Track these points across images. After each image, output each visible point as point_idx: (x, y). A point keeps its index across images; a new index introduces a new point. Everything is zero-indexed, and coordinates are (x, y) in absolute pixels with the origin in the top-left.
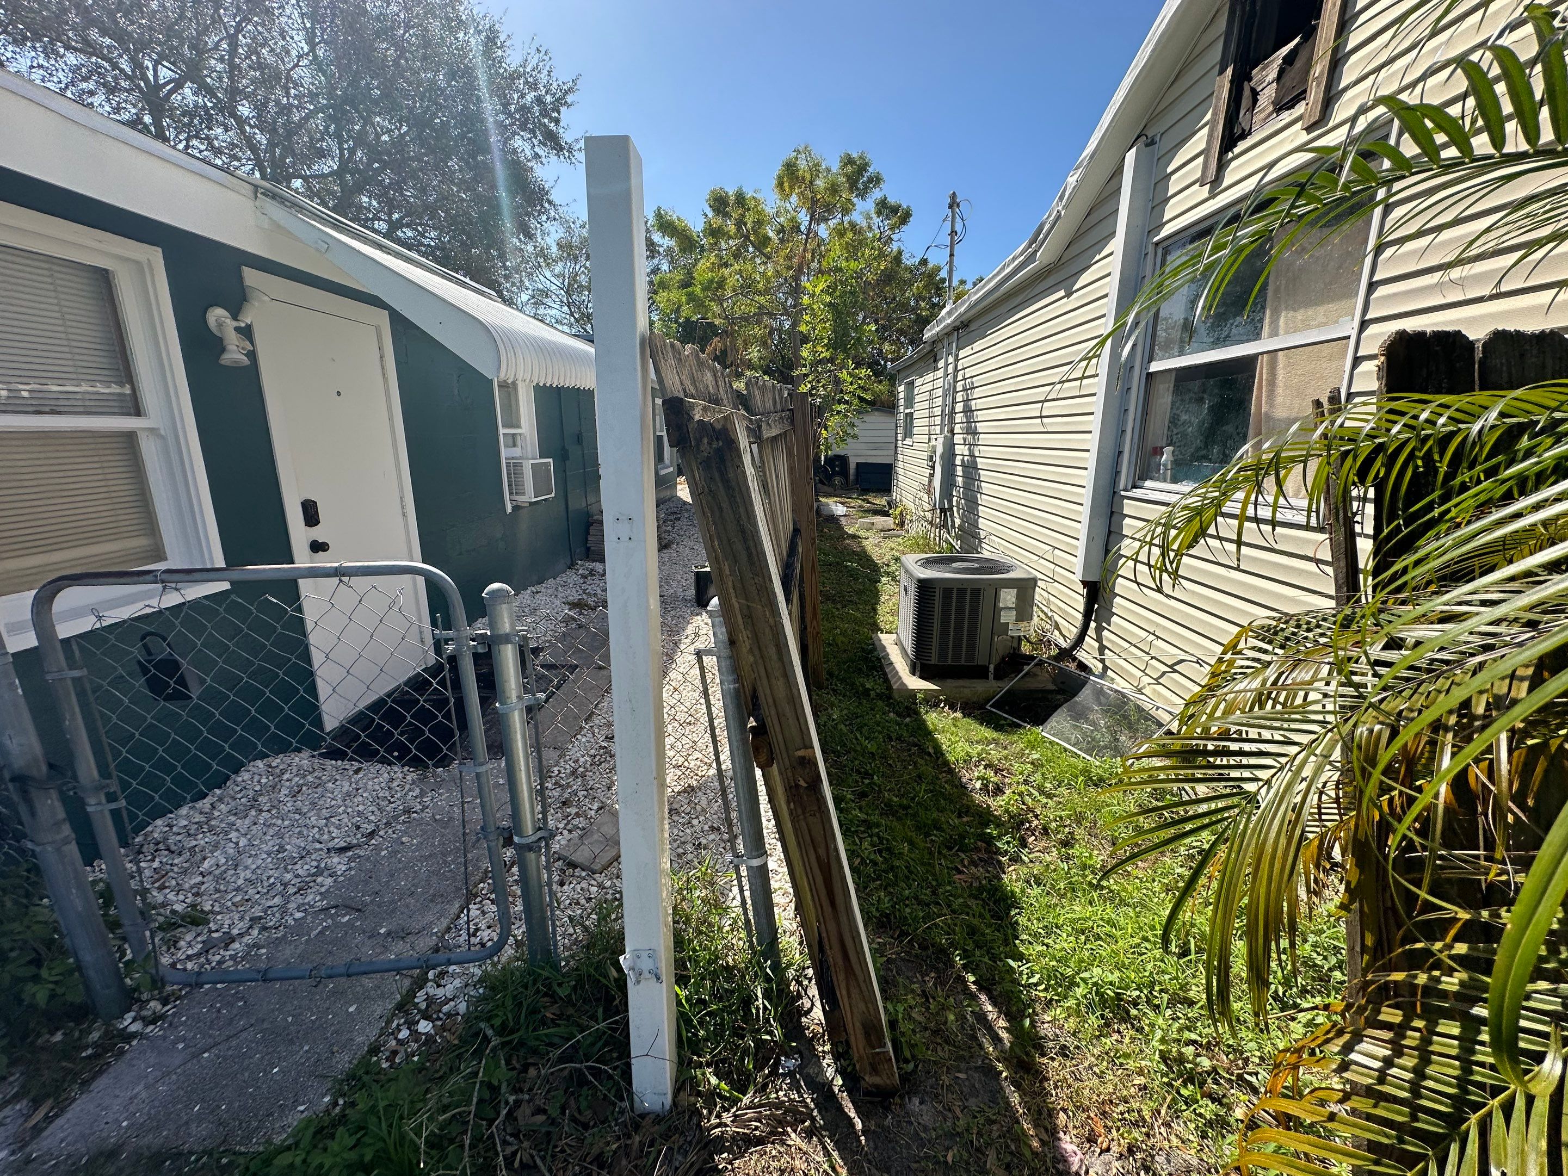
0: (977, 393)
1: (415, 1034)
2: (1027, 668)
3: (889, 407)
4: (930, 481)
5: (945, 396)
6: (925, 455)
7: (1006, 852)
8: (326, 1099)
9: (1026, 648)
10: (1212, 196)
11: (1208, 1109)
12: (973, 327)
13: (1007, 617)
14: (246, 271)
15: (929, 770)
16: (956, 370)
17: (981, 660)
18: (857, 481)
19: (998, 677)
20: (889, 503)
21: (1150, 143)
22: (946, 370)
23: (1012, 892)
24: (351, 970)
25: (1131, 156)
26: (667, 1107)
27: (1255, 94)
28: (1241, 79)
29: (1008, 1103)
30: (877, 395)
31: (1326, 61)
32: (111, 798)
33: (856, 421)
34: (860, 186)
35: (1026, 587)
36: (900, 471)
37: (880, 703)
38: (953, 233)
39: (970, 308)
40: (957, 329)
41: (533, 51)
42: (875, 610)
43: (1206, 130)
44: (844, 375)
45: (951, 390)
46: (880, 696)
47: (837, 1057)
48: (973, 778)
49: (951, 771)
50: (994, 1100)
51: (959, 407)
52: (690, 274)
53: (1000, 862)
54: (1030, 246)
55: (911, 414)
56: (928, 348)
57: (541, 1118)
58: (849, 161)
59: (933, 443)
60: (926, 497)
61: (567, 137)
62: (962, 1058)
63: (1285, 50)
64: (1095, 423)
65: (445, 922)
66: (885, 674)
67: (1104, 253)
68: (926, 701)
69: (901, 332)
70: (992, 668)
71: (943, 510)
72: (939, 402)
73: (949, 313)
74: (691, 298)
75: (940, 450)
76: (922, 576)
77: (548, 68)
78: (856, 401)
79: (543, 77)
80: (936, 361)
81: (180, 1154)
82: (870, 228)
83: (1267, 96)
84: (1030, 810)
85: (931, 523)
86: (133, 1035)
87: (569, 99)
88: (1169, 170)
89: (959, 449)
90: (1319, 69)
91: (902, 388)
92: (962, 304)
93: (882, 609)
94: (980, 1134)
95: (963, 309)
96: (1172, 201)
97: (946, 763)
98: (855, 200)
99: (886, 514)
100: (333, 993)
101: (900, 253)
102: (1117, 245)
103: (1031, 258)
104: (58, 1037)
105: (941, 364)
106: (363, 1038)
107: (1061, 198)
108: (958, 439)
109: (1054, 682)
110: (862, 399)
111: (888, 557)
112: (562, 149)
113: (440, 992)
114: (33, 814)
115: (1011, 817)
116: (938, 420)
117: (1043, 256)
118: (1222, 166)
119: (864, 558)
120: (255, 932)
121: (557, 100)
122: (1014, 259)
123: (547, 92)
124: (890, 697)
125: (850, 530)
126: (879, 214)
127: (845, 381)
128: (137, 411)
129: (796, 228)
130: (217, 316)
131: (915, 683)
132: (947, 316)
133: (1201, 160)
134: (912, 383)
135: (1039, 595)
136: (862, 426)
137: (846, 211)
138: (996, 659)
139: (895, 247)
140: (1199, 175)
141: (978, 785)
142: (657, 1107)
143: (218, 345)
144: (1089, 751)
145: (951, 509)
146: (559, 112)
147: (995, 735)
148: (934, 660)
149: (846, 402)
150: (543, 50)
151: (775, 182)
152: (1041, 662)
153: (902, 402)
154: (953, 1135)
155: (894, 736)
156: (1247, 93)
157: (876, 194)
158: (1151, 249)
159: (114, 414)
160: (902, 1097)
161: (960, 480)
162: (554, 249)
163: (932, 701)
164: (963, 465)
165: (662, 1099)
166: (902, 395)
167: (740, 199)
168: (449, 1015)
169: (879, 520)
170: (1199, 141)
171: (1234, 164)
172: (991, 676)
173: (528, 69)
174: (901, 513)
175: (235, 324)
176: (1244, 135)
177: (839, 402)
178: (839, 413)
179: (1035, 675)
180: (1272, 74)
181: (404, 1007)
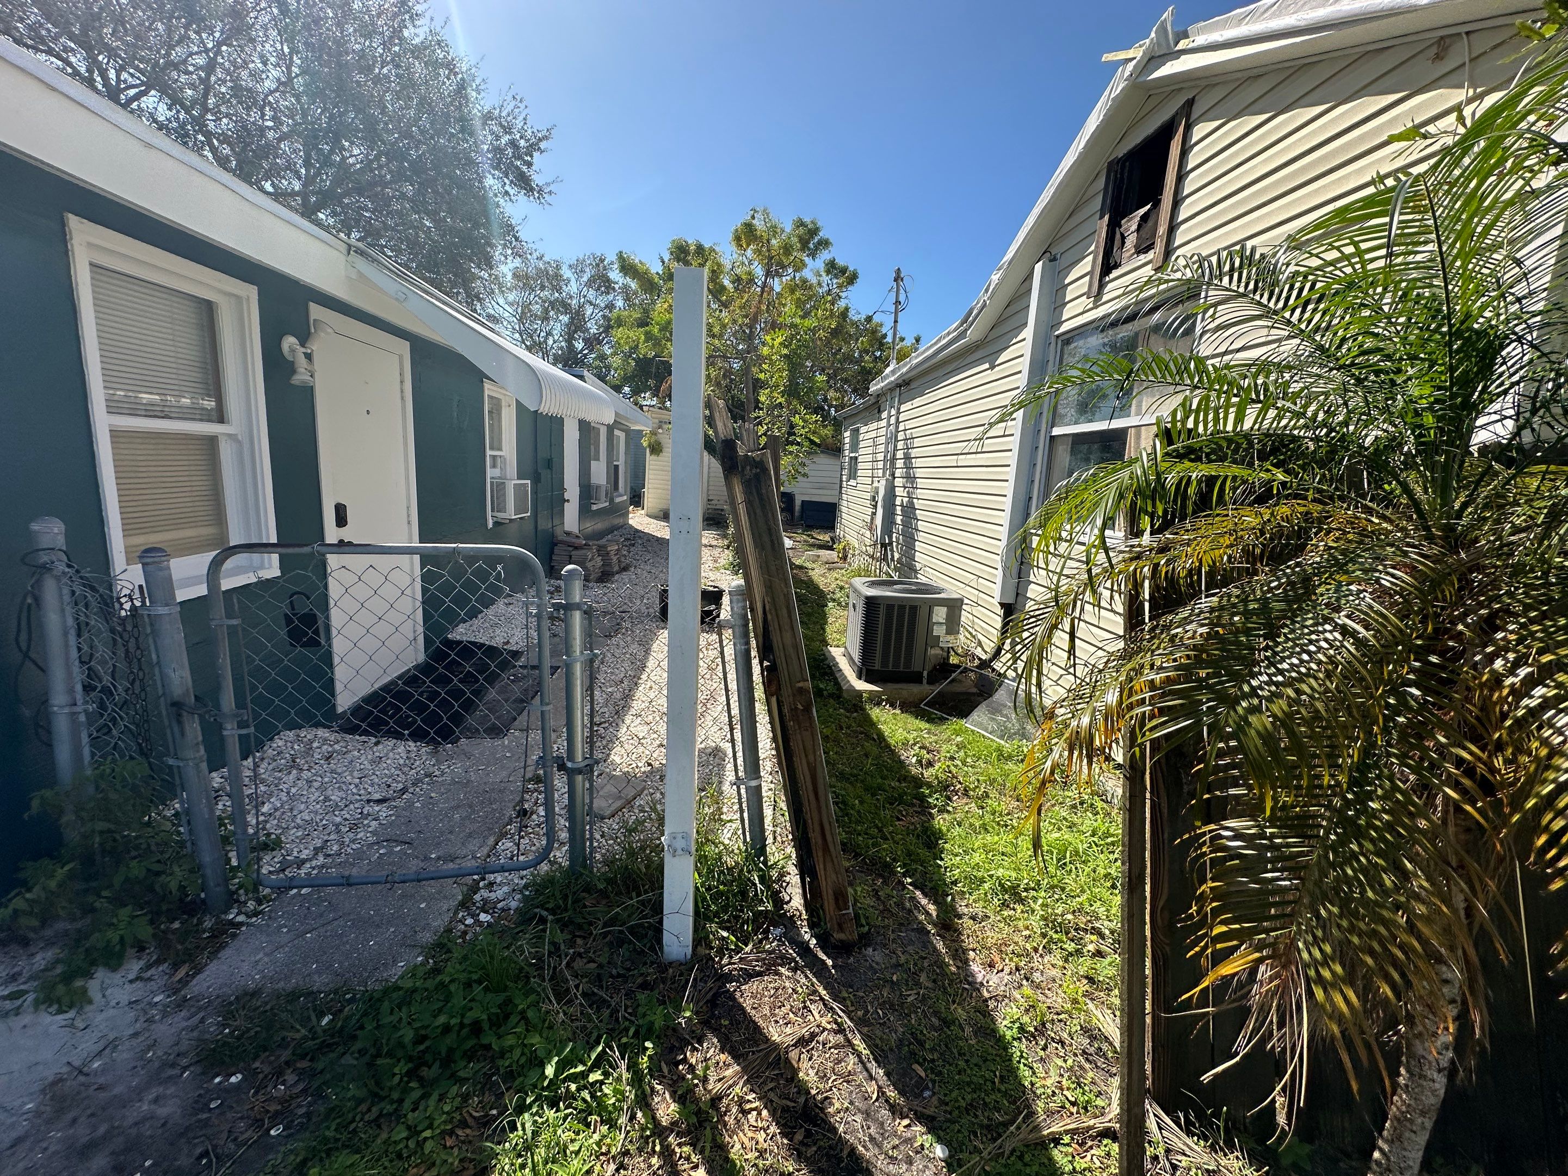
0: (917, 442)
1: (480, 923)
2: (954, 675)
3: (835, 450)
4: (872, 519)
5: (887, 444)
6: (868, 496)
7: (935, 806)
8: (420, 959)
9: (954, 660)
10: (1096, 307)
11: (1071, 947)
12: (913, 385)
13: (939, 631)
14: (313, 307)
15: (875, 750)
16: (898, 422)
17: (916, 667)
18: (801, 517)
19: (930, 682)
20: (832, 539)
21: (1053, 259)
22: (889, 421)
23: (940, 829)
24: (421, 877)
25: (1039, 267)
26: (689, 957)
27: (1123, 238)
28: (1114, 225)
29: (935, 948)
30: (823, 439)
31: (1166, 226)
32: (242, 725)
33: (807, 462)
34: (811, 246)
35: (954, 606)
36: (844, 509)
37: (831, 701)
38: (897, 302)
39: (911, 370)
40: (899, 386)
41: (509, 98)
42: (824, 629)
43: (1090, 258)
44: (797, 419)
45: (893, 439)
46: (831, 695)
47: (811, 927)
48: (910, 757)
49: (893, 751)
50: (925, 946)
51: (900, 454)
52: (646, 312)
53: (930, 814)
54: (962, 325)
55: (856, 458)
56: (873, 400)
57: (593, 965)
58: (800, 224)
59: (876, 484)
60: (868, 534)
61: (537, 180)
62: (902, 924)
63: (1142, 211)
64: (1010, 473)
65: (485, 850)
66: (836, 679)
67: (1019, 338)
68: (870, 700)
69: (845, 381)
70: (925, 673)
71: (884, 545)
72: (882, 448)
73: (893, 372)
74: (649, 336)
75: (882, 493)
76: (869, 594)
77: (523, 116)
78: (806, 444)
79: (519, 123)
80: (880, 412)
81: (313, 992)
82: (820, 284)
83: (1131, 240)
84: (954, 777)
85: (872, 557)
86: (242, 924)
87: (543, 145)
88: (1067, 281)
89: (899, 491)
90: (1162, 229)
91: (847, 434)
92: (905, 365)
93: (829, 629)
94: (915, 964)
95: (905, 370)
96: (1069, 306)
97: (888, 746)
98: (806, 259)
99: (831, 549)
100: (403, 896)
101: (847, 309)
102: (1028, 333)
103: (962, 335)
104: (176, 925)
105: (884, 415)
106: (439, 923)
107: (987, 291)
108: (899, 482)
109: (976, 686)
110: (812, 442)
111: (833, 586)
112: (532, 190)
113: (493, 895)
114: (183, 734)
115: (939, 782)
116: (881, 465)
117: (972, 334)
118: (1102, 286)
119: (811, 586)
120: (321, 858)
121: (531, 146)
122: (949, 334)
123: (521, 137)
124: (839, 697)
125: (798, 562)
126: (828, 272)
127: (797, 425)
128: (221, 420)
129: (751, 281)
130: (289, 342)
131: (861, 686)
132: (892, 373)
133: (1088, 278)
134: (857, 430)
135: (965, 618)
136: (812, 466)
137: (798, 268)
138: (929, 667)
139: (842, 304)
140: (1086, 289)
141: (914, 760)
142: (682, 957)
143: (291, 368)
144: (1002, 737)
145: (891, 543)
146: (532, 156)
147: (927, 726)
148: (877, 666)
149: (798, 444)
150: (518, 98)
151: (731, 236)
152: (966, 670)
153: (847, 447)
154: (898, 965)
155: (844, 725)
156: (1118, 236)
157: (825, 256)
158: (1053, 340)
159: (201, 420)
160: (860, 949)
161: (899, 519)
162: (509, 276)
163: (876, 700)
164: (902, 505)
165: (685, 950)
166: (847, 440)
167: (700, 249)
168: (503, 910)
169: (824, 553)
170: (1086, 265)
171: (1110, 286)
172: (925, 681)
173: (504, 114)
174: (844, 549)
175: (303, 350)
176: (1117, 266)
177: (792, 443)
178: (791, 453)
179: (960, 681)
180: (1134, 227)
181: (465, 904)
